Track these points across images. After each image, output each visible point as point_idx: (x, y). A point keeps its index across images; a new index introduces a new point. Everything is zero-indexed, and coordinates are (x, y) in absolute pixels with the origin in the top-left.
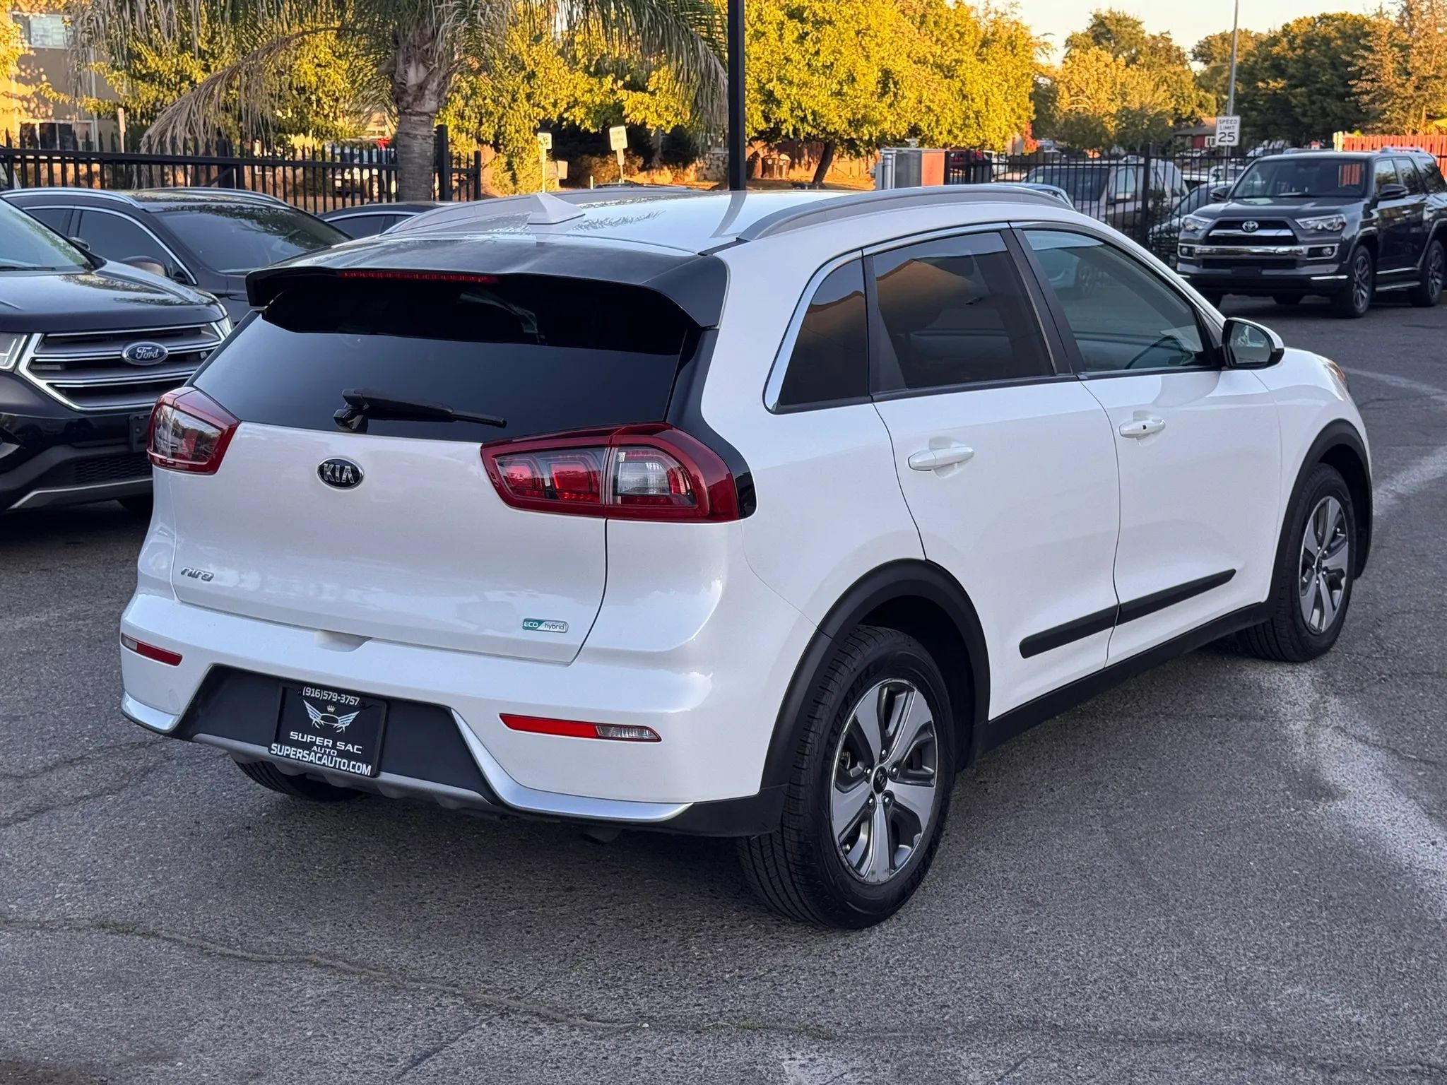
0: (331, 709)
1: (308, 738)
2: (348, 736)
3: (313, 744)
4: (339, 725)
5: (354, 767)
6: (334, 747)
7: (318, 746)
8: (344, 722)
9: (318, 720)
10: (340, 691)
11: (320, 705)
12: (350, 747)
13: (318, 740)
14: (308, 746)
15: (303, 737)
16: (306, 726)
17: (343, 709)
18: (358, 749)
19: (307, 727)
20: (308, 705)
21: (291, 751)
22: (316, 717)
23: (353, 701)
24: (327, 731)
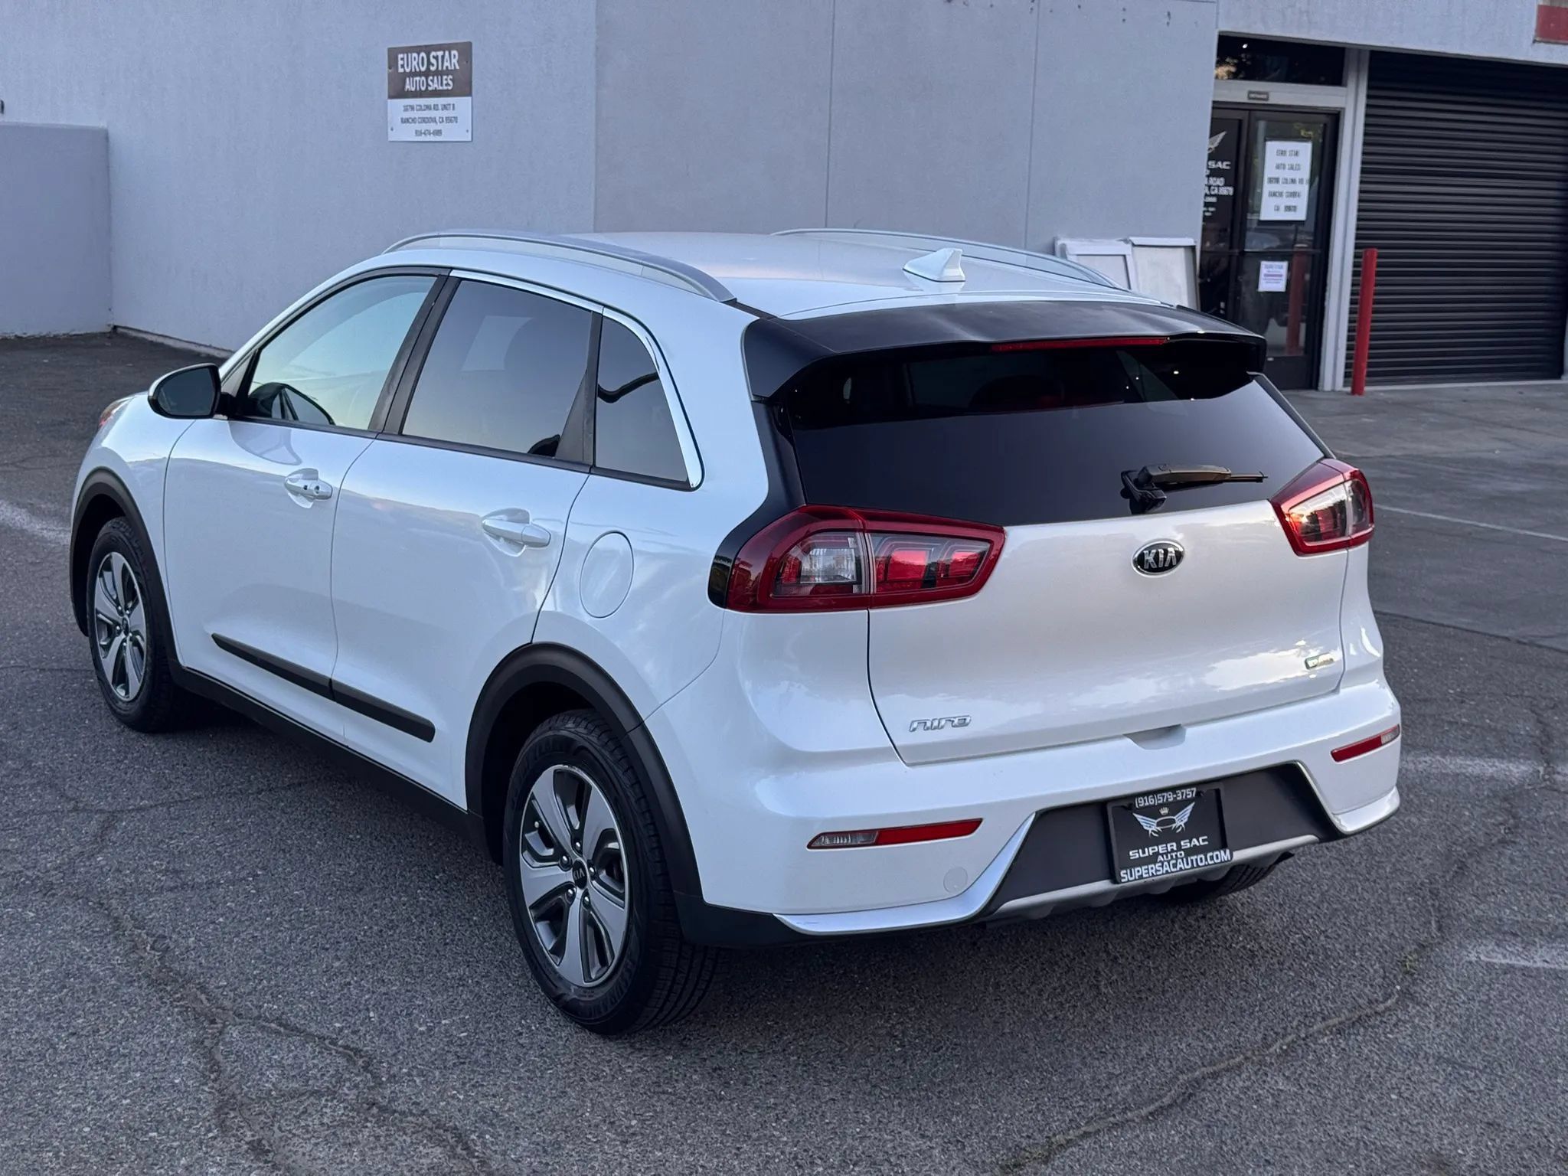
0: (1165, 811)
1: (1150, 851)
2: (1190, 831)
3: (1157, 854)
4: (1178, 823)
5: (1212, 858)
6: (1179, 848)
7: (1162, 855)
8: (1181, 820)
9: (1155, 828)
10: (1173, 789)
11: (1152, 812)
12: (1195, 842)
13: (1161, 849)
14: (1153, 859)
15: (1144, 852)
16: (1144, 839)
17: (1176, 807)
18: (1203, 840)
19: (1146, 840)
20: (1139, 817)
21: (1142, 870)
22: (1150, 825)
23: (1190, 793)
24: (1168, 835)
